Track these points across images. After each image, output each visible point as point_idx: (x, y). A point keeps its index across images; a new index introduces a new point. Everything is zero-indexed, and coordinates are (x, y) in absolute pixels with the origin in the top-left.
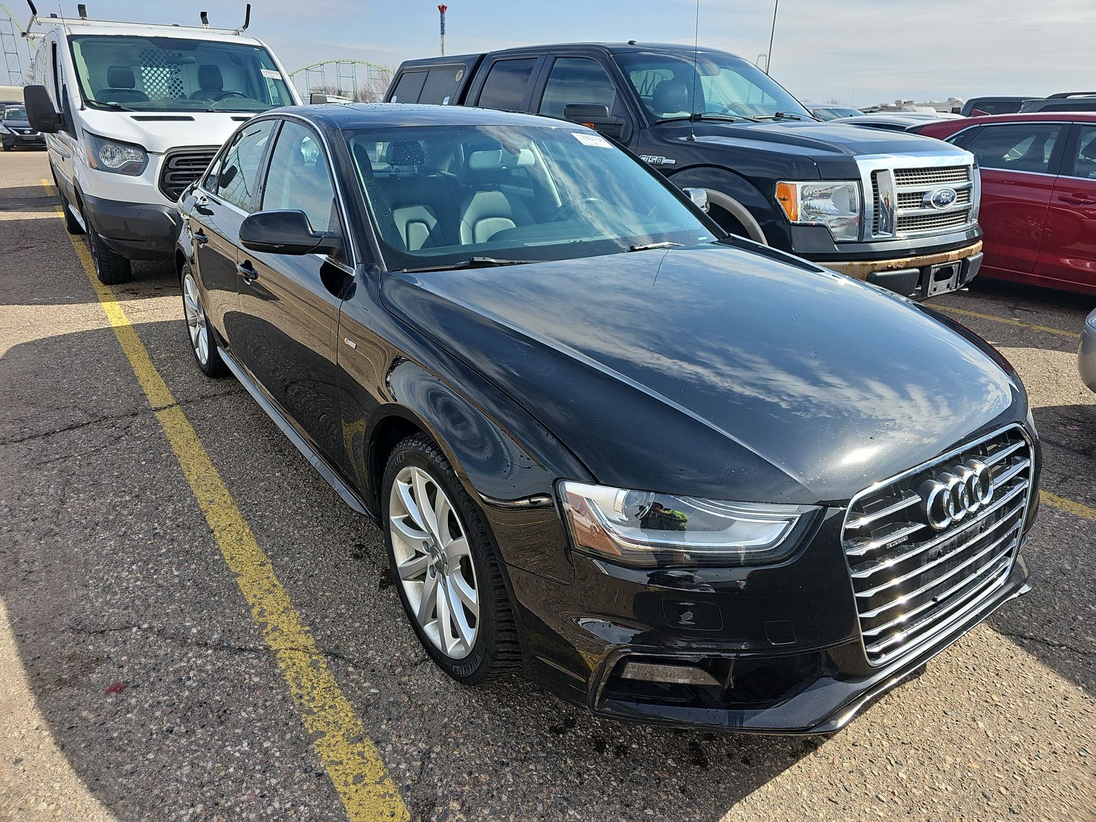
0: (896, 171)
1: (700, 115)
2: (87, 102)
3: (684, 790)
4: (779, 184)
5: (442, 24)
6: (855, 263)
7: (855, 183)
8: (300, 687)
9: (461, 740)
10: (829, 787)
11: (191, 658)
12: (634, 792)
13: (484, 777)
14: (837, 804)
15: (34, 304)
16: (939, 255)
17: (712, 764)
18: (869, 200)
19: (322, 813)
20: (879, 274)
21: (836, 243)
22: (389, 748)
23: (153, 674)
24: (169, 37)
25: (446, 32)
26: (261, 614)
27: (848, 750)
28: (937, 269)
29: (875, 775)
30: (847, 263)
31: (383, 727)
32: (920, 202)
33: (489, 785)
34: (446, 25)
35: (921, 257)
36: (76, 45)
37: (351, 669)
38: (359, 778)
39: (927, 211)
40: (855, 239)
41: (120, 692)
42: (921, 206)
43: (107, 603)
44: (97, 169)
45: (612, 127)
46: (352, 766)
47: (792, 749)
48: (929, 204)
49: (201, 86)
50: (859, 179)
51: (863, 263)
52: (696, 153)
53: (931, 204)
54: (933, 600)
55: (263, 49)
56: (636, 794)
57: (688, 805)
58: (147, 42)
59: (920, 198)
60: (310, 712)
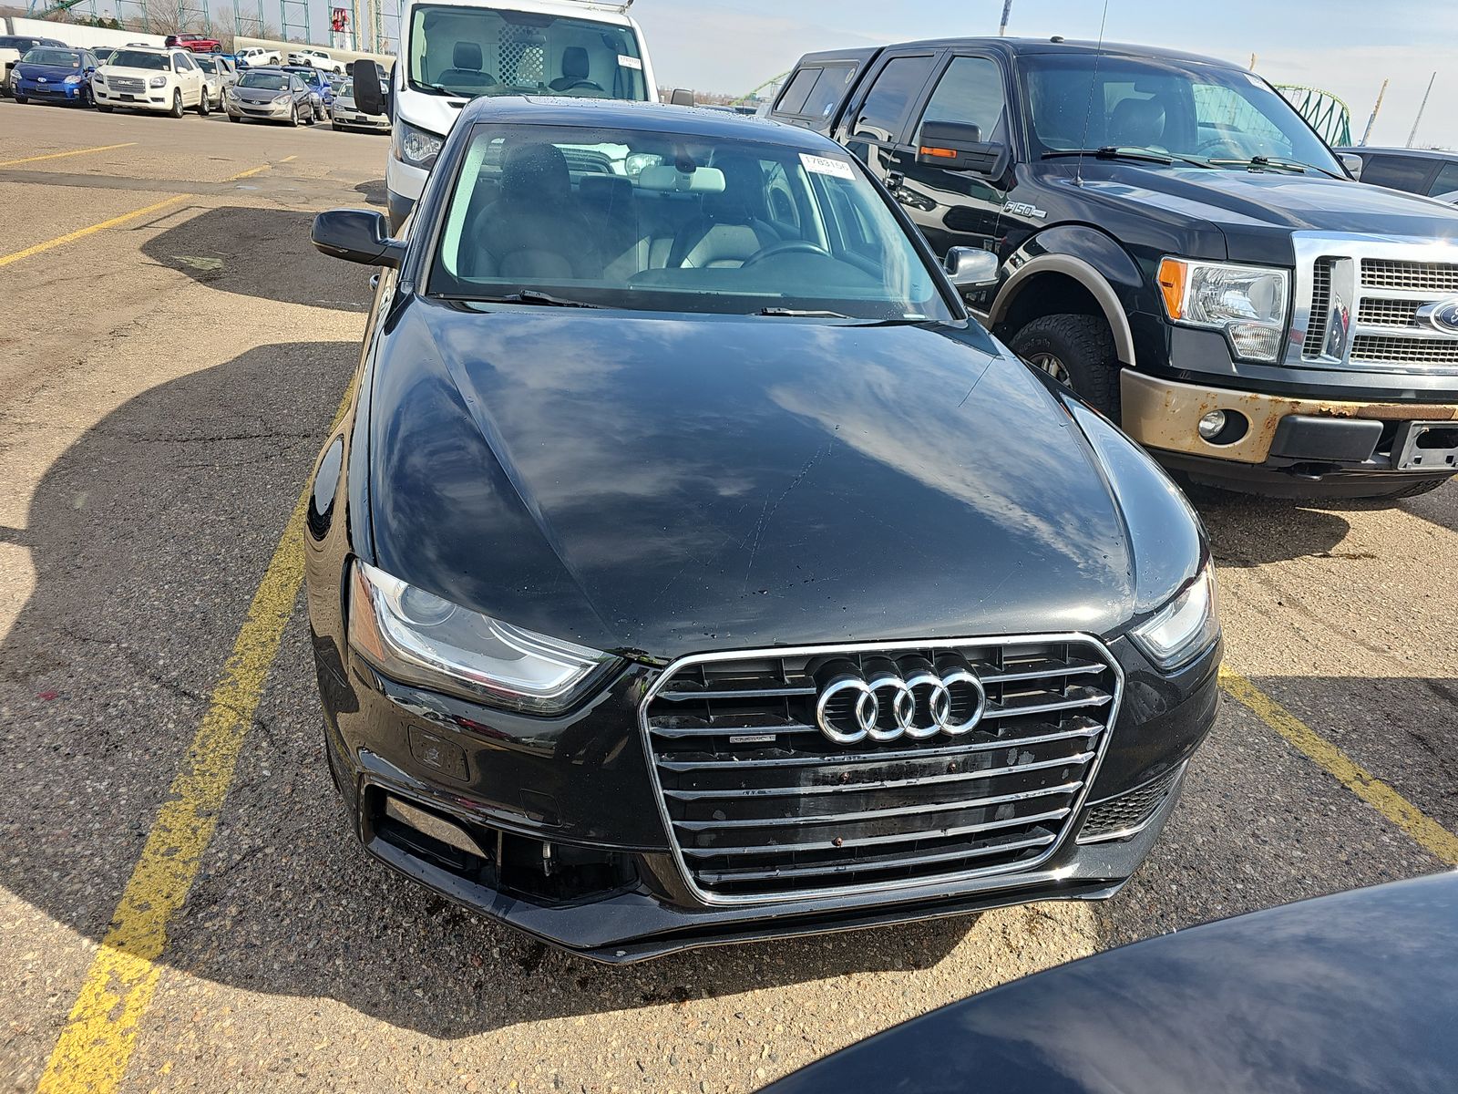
0: (1364, 261)
1: (1114, 150)
2: (412, 84)
3: (481, 986)
4: (1165, 260)
5: (1006, 11)
6: (1261, 396)
7: (1285, 273)
8: (203, 745)
9: (301, 850)
10: (653, 1049)
11: (135, 687)
12: (424, 966)
13: (287, 894)
14: (642, 1071)
15: (318, 306)
16: (1433, 406)
17: (541, 970)
18: (1304, 301)
19: (109, 871)
20: (1301, 419)
21: (1235, 360)
22: (226, 833)
23: (90, 692)
24: (523, 10)
25: (1009, 22)
26: (234, 665)
27: (723, 1019)
28: (1424, 428)
29: (725, 1059)
30: (1249, 394)
31: (241, 811)
32: (1410, 317)
33: (284, 904)
34: (1011, 13)
35: (1391, 405)
36: (420, 16)
37: (264, 744)
38: (171, 852)
39: (1424, 333)
40: (1272, 358)
41: (49, 700)
42: (1410, 323)
43: (113, 613)
44: (402, 160)
45: (982, 158)
46: (174, 839)
47: (653, 991)
48: (1426, 320)
49: (564, 74)
50: (1292, 268)
51: (1277, 398)
52: (1083, 206)
53: (1430, 322)
54: (834, 843)
55: (631, 30)
56: (424, 970)
57: (469, 1005)
58: (496, 14)
59: (1411, 310)
60: (189, 773)
